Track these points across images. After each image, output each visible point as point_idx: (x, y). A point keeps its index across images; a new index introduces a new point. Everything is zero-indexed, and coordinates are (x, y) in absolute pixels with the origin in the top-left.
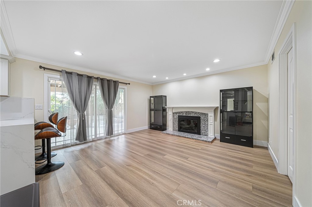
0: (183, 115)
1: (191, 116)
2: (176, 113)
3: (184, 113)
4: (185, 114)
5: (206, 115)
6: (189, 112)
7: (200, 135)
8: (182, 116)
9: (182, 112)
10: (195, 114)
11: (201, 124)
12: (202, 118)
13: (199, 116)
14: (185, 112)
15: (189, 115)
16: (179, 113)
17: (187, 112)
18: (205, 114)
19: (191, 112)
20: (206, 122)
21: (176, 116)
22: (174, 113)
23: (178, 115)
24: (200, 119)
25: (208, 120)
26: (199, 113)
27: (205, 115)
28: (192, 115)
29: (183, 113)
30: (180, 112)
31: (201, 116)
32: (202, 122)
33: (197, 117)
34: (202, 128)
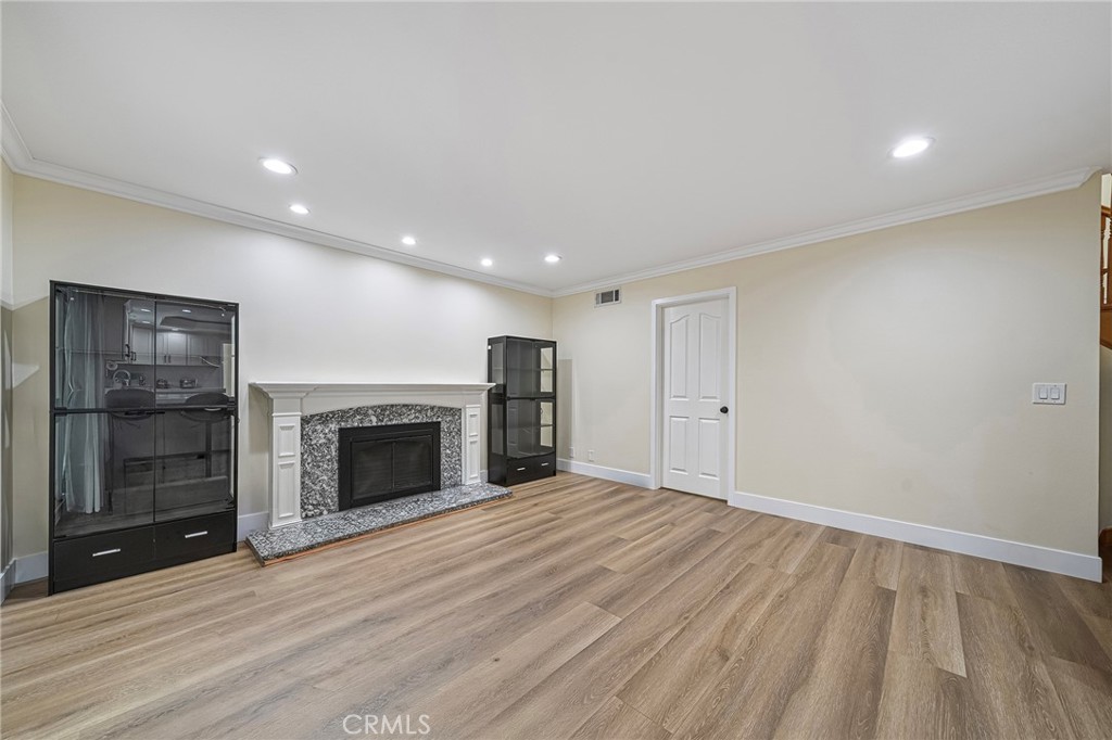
0: (366, 424)
1: (405, 425)
2: (324, 418)
3: (370, 412)
4: (374, 419)
5: (455, 413)
6: (392, 406)
7: (439, 489)
8: (358, 428)
9: (358, 411)
10: (420, 412)
12: (443, 425)
13: (435, 420)
14: (372, 408)
15: (394, 422)
16: (343, 415)
17: (383, 408)
18: (452, 409)
19: (404, 406)
20: (454, 437)
21: (328, 434)
22: (305, 421)
23: (334, 426)
24: (439, 432)
25: (460, 430)
26: (432, 408)
27: (453, 415)
28: (406, 421)
29: (366, 415)
30: (344, 412)
31: (441, 420)
33: (427, 423)
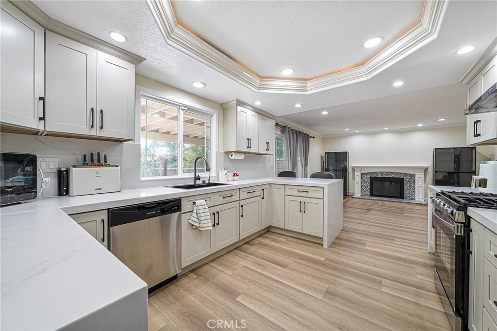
0: (378, 176)
1: (390, 178)
2: (366, 174)
4: (380, 175)
5: (412, 176)
6: (386, 172)
7: (403, 198)
8: (375, 177)
9: (375, 173)
10: (396, 174)
11: (405, 186)
12: (406, 179)
13: (402, 177)
14: (380, 172)
15: (387, 177)
16: (371, 173)
17: (383, 173)
18: (410, 174)
19: (390, 172)
20: (411, 184)
21: (367, 178)
22: (362, 174)
23: (369, 176)
24: (404, 182)
25: (414, 182)
26: (401, 174)
28: (391, 176)
29: (378, 174)
31: (405, 177)
32: (406, 185)
33: (399, 178)
34: (406, 190)
